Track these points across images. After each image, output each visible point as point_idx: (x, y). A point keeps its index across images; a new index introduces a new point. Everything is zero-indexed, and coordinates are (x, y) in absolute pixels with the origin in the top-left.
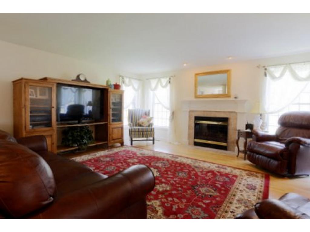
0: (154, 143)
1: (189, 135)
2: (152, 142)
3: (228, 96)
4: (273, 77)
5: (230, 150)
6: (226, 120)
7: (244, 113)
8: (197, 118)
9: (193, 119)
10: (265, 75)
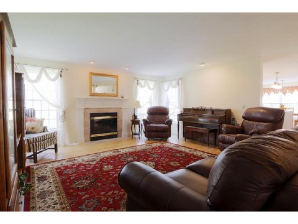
0: (56, 151)
1: (85, 132)
2: (54, 151)
3: (117, 96)
4: (142, 87)
5: (119, 137)
6: (115, 114)
7: (126, 108)
8: (93, 115)
9: (89, 116)
10: (138, 84)
